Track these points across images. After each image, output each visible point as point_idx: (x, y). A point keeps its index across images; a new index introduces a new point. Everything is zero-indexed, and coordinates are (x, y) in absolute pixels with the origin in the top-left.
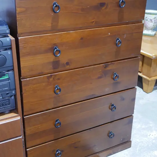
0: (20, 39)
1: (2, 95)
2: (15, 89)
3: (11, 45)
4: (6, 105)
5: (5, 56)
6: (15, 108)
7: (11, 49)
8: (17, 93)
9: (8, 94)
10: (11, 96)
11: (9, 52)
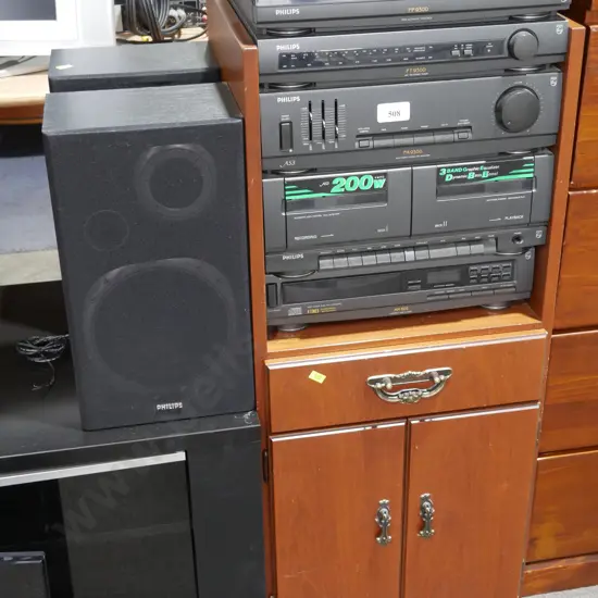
0: (595, 33)
1: (496, 239)
2: (548, 225)
3: (566, 54)
4: (500, 280)
5: (537, 91)
6: (528, 295)
7: (562, 66)
8: (551, 240)
9: (518, 238)
10: (525, 249)
11: (554, 79)
